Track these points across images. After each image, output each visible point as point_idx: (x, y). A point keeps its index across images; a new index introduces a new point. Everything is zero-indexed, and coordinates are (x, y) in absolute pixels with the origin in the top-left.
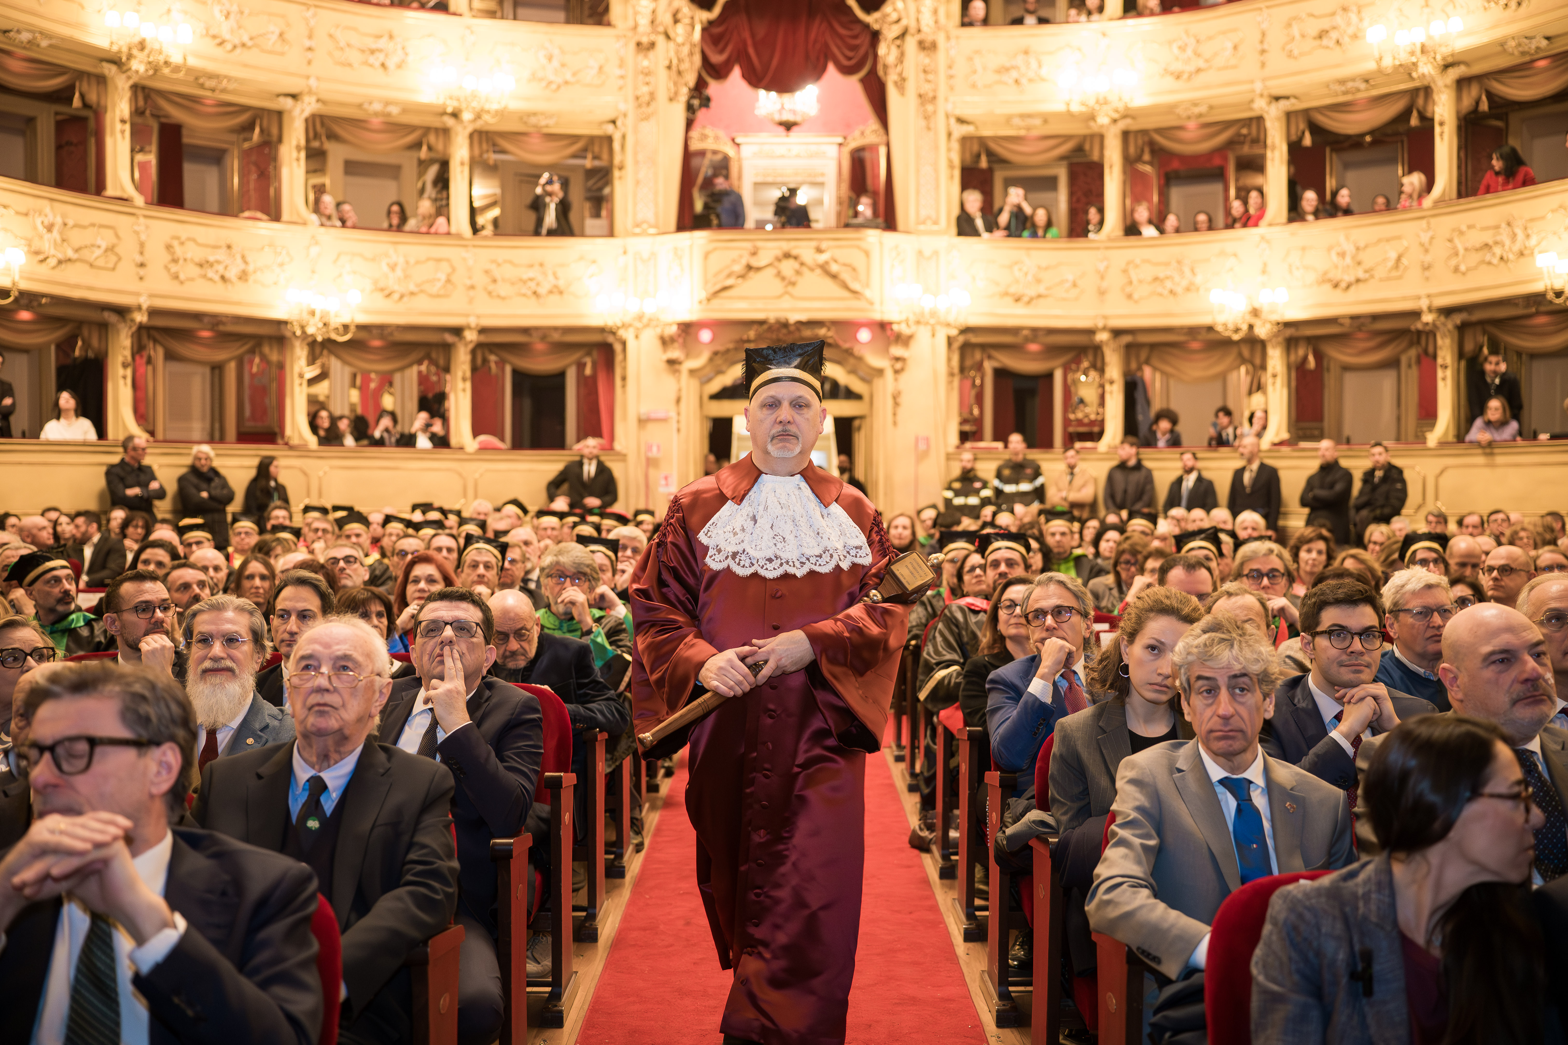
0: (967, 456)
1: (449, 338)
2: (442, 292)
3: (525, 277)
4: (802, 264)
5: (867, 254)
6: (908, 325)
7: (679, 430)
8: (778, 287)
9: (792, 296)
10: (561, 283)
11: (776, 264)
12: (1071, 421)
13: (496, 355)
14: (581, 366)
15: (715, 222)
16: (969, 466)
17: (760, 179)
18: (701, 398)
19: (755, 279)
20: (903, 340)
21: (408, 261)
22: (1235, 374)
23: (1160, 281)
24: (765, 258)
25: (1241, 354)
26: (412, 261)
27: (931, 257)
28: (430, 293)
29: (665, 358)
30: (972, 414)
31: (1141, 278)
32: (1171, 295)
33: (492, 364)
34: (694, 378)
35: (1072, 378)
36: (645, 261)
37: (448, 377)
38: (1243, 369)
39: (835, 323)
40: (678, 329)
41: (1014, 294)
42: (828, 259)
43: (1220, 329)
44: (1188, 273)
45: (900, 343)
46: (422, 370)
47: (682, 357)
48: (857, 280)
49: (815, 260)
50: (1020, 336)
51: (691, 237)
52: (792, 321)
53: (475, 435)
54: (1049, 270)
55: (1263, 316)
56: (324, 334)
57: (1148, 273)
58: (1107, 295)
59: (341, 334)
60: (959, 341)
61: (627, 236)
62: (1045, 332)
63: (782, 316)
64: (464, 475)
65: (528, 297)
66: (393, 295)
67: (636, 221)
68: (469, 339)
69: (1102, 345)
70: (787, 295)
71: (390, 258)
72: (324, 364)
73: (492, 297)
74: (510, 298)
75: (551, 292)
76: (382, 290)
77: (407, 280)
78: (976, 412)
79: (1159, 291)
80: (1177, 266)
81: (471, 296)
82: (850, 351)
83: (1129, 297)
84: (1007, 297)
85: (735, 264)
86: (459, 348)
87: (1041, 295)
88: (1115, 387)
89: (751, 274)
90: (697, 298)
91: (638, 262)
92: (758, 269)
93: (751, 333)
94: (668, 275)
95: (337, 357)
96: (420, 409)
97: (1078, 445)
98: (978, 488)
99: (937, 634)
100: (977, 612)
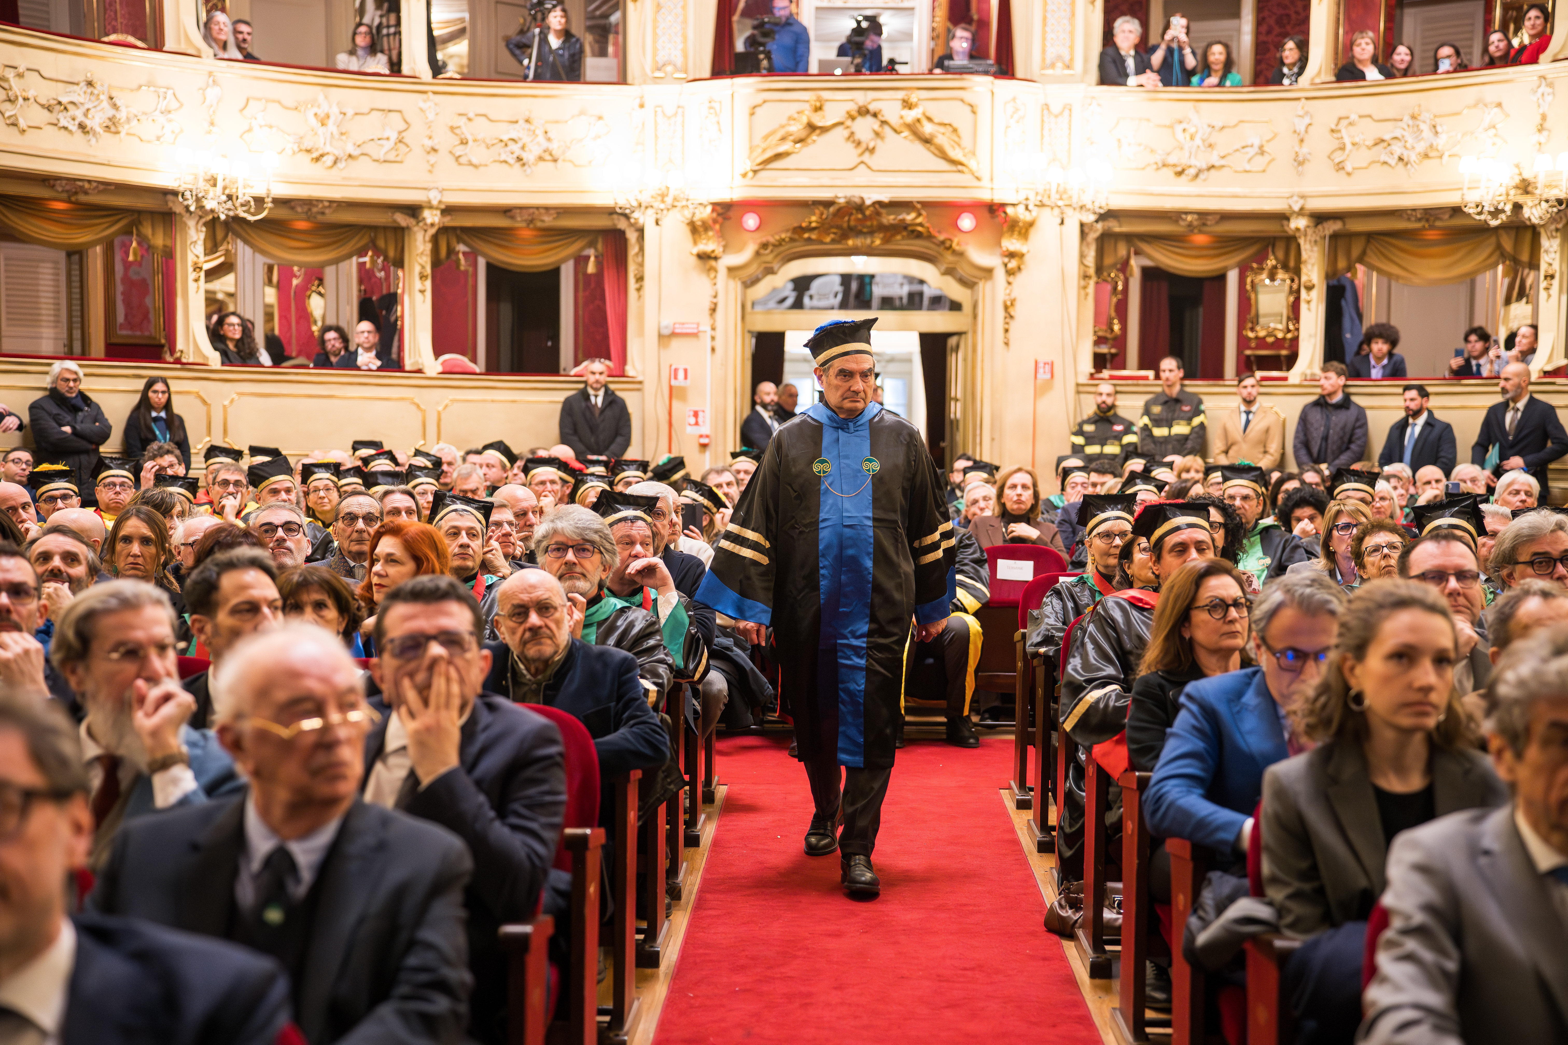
1: (402, 220)
2: (391, 156)
3: (505, 138)
4: (884, 123)
5: (973, 109)
6: (1027, 208)
7: (713, 350)
8: (851, 154)
9: (869, 167)
10: (554, 146)
11: (849, 122)
12: (1250, 339)
13: (466, 244)
14: (581, 261)
15: (765, 63)
16: (1109, 401)
17: (825, 4)
18: (743, 306)
19: (820, 142)
20: (1022, 229)
21: (344, 110)
22: (1488, 275)
23: (1385, 144)
24: (832, 114)
25: (1499, 247)
26: (350, 112)
27: (1061, 113)
28: (375, 157)
29: (695, 251)
30: (1112, 330)
31: (1357, 140)
32: (1401, 164)
33: (461, 256)
34: (734, 278)
35: (1252, 282)
36: (669, 118)
37: (400, 273)
38: (1500, 268)
39: (927, 205)
40: (713, 210)
41: (1174, 166)
42: (920, 116)
43: (1471, 211)
44: (1427, 133)
45: (1016, 233)
46: (365, 263)
47: (719, 250)
48: (959, 145)
49: (902, 117)
50: (1182, 223)
51: (732, 85)
52: (868, 202)
53: (438, 353)
54: (1226, 130)
55: (1538, 192)
56: (229, 210)
57: (1368, 132)
58: (1307, 165)
59: (252, 210)
60: (1096, 230)
61: (645, 82)
62: (1218, 217)
63: (855, 194)
64: (422, 407)
65: (510, 165)
66: (325, 159)
67: (657, 62)
68: (429, 221)
69: (1297, 235)
70: (862, 166)
71: (319, 106)
72: (227, 251)
73: (460, 164)
74: (486, 165)
75: (541, 158)
76: (308, 151)
77: (344, 137)
78: (1117, 327)
79: (1384, 158)
80: (1411, 122)
81: (432, 162)
82: (948, 244)
83: (1340, 167)
84: (1165, 169)
85: (792, 122)
86: (415, 233)
87: (1213, 166)
88: (1314, 294)
89: (814, 137)
90: (740, 169)
91: (660, 119)
92: (823, 130)
93: (813, 219)
94: (701, 137)
95: (246, 242)
96: (361, 318)
97: (1259, 374)
98: (1120, 432)
99: (1086, 640)
100: (1145, 610)
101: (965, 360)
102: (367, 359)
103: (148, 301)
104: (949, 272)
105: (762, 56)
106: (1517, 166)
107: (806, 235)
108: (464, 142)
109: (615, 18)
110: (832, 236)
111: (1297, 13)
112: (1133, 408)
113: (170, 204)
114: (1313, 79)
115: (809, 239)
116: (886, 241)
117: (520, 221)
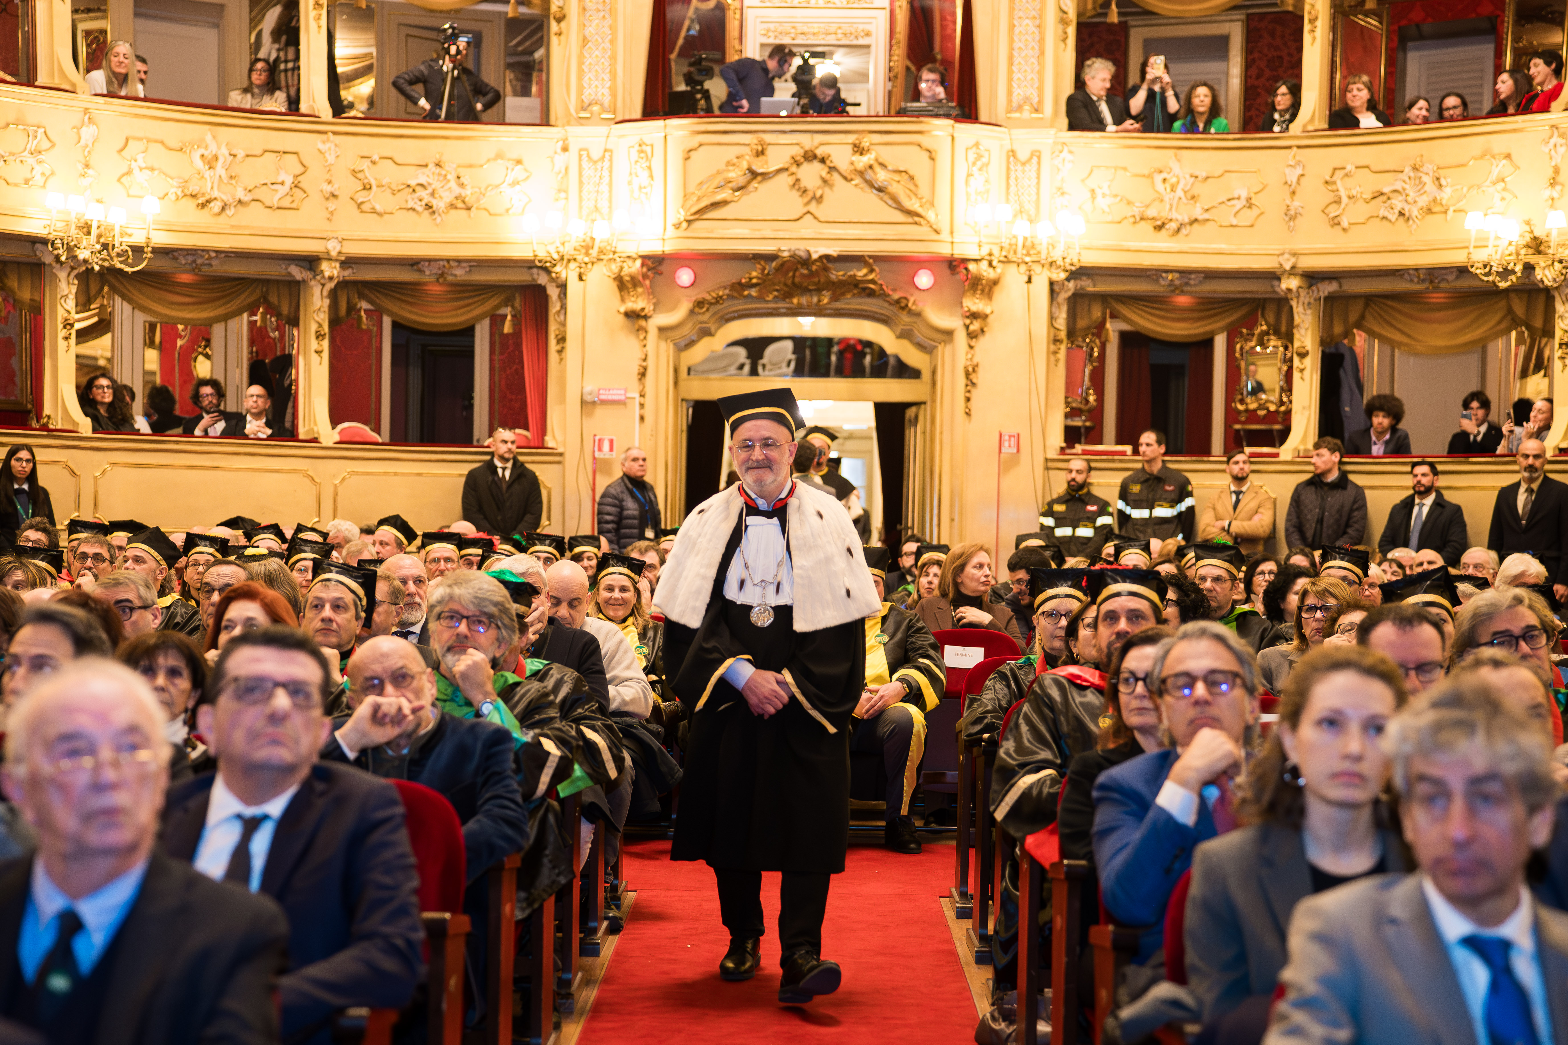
1: (297, 273)
2: (286, 203)
3: (413, 183)
4: (832, 169)
5: (931, 155)
6: (990, 264)
7: (642, 418)
8: (795, 204)
9: (816, 218)
10: (467, 192)
11: (794, 169)
12: (1238, 414)
13: (369, 300)
14: (497, 321)
15: (702, 105)
16: (1080, 478)
18: (676, 371)
19: (762, 191)
20: (983, 287)
21: (234, 152)
22: (1501, 343)
23: (1385, 198)
24: (776, 159)
25: (1510, 311)
26: (241, 154)
27: (1029, 160)
28: (268, 204)
29: (622, 309)
30: (1087, 401)
31: (1354, 192)
32: (1401, 220)
33: (362, 313)
34: (666, 340)
35: (1242, 349)
37: (295, 333)
38: (1514, 335)
39: (879, 259)
40: (643, 265)
41: (1153, 219)
42: (872, 162)
43: (1478, 272)
44: (1430, 187)
45: (979, 291)
46: (256, 321)
47: (649, 309)
48: (916, 195)
49: (852, 163)
50: (1163, 282)
51: (666, 127)
52: (815, 256)
53: (335, 419)
54: (1209, 180)
55: (1551, 252)
56: (104, 260)
57: (1366, 184)
58: (1299, 220)
59: (130, 261)
60: (1068, 290)
61: (569, 123)
62: (1202, 275)
63: (800, 247)
64: (317, 480)
65: (418, 213)
66: (212, 204)
67: (582, 101)
68: (327, 274)
69: (1289, 296)
70: (808, 216)
71: (206, 148)
72: (102, 307)
73: (362, 212)
74: (391, 213)
75: (452, 206)
76: (193, 196)
77: (233, 182)
78: (1092, 398)
79: (1383, 212)
80: (1412, 174)
81: (331, 209)
82: (903, 303)
83: (1335, 222)
84: (1143, 223)
85: (731, 168)
86: (312, 288)
87: (1196, 220)
88: (1308, 361)
89: (754, 184)
90: (672, 219)
91: (585, 164)
92: (765, 176)
93: (754, 274)
94: (630, 183)
95: (124, 297)
96: (252, 382)
97: (1248, 450)
98: (1093, 512)
99: (1021, 721)
100: (1085, 688)
101: (924, 433)
102: (255, 426)
103: (14, 361)
104: (905, 335)
105: (699, 96)
106: (1528, 223)
107: (746, 293)
108: (367, 188)
109: (538, 54)
111: (1290, 55)
112: (1109, 485)
113: (39, 254)
114: (1305, 126)
115: (749, 296)
116: (834, 298)
117: (428, 275)
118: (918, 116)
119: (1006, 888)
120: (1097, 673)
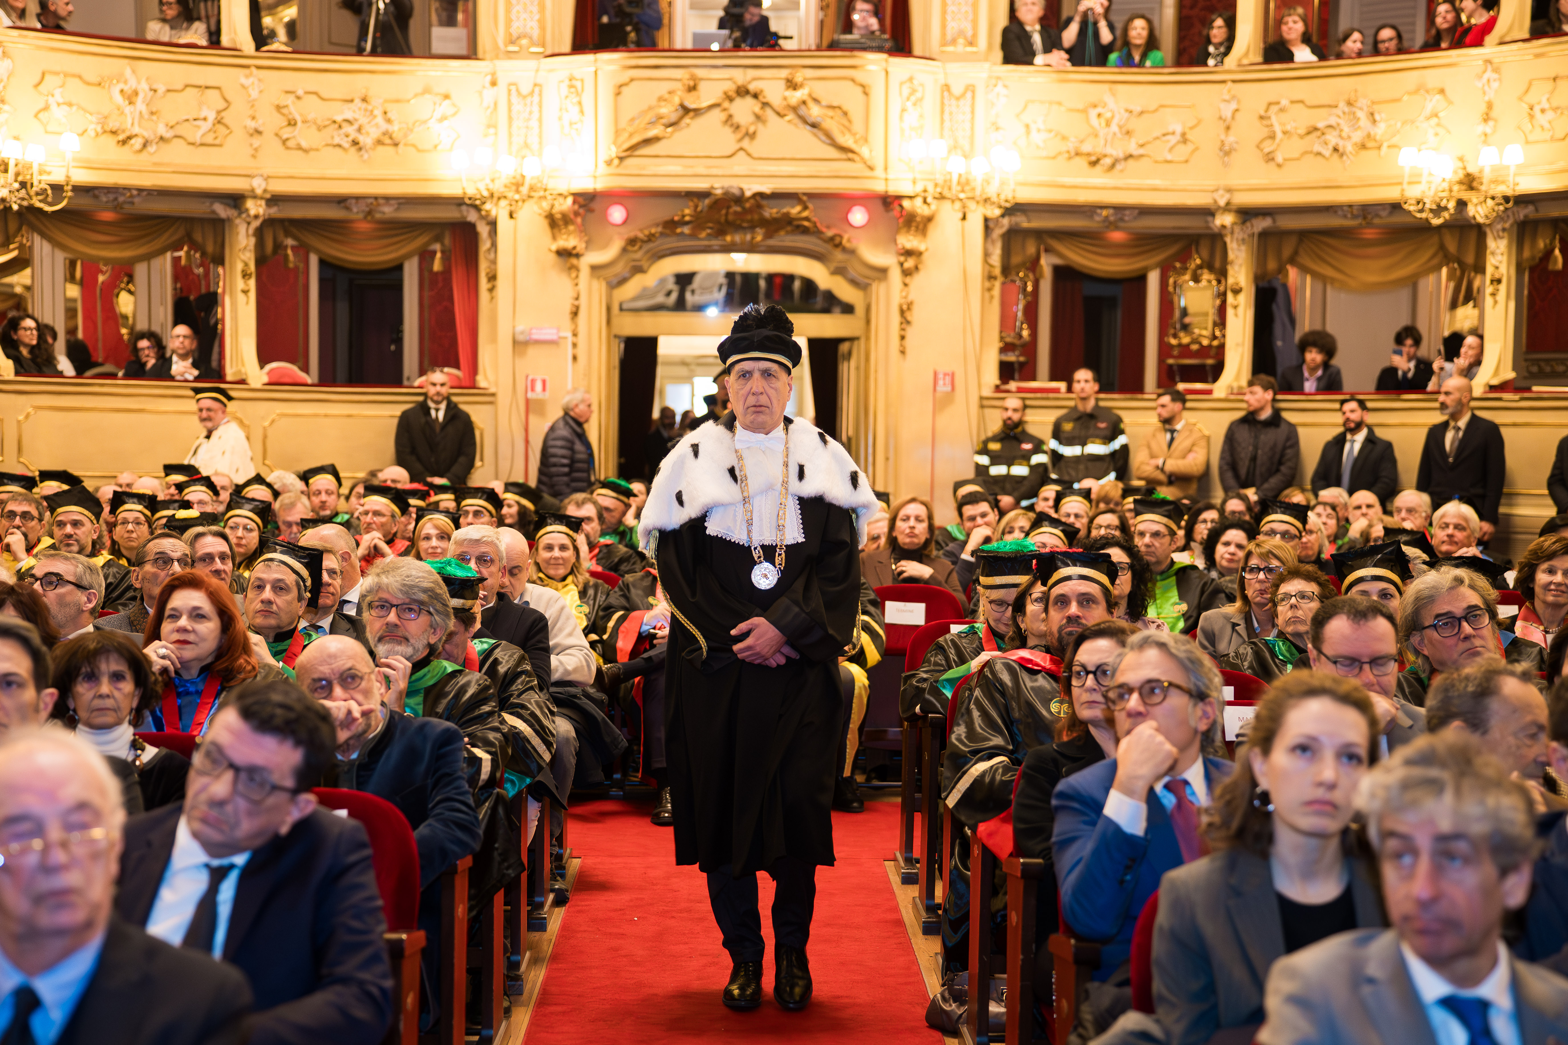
0: (1013, 402)
1: (222, 211)
2: (209, 139)
3: (339, 118)
4: (765, 104)
5: (865, 90)
6: (925, 202)
7: (575, 358)
8: (728, 140)
9: (749, 155)
10: (395, 128)
11: (726, 104)
12: (1171, 348)
13: (295, 238)
14: (426, 258)
16: (1016, 417)
18: (609, 309)
19: (694, 127)
20: (920, 225)
21: (154, 87)
22: (1432, 278)
23: (1319, 133)
24: (708, 94)
25: (1442, 247)
26: (161, 89)
27: (963, 95)
28: (191, 140)
29: (554, 247)
30: (1021, 336)
31: (1288, 128)
32: (1336, 156)
33: (289, 252)
34: (598, 278)
35: (1175, 283)
36: (524, 97)
37: (220, 270)
38: (1444, 270)
39: (813, 196)
40: (574, 202)
41: (1089, 154)
42: (805, 98)
43: (1412, 208)
44: (1364, 122)
45: (913, 228)
46: (180, 257)
47: (581, 248)
48: (849, 130)
49: (785, 99)
50: (1097, 218)
51: (596, 61)
52: (748, 194)
53: (263, 361)
54: (1145, 116)
55: (1483, 188)
56: (23, 199)
57: (1300, 120)
58: (1234, 155)
59: (50, 199)
60: (1002, 226)
61: (497, 57)
62: (1136, 211)
63: (733, 185)
64: (246, 422)
65: (344, 149)
66: (133, 141)
67: (511, 34)
68: (252, 212)
69: (1224, 232)
70: (741, 152)
71: (126, 82)
72: (21, 245)
73: (288, 148)
74: (317, 150)
75: (379, 142)
76: (114, 133)
77: (154, 118)
78: (1025, 333)
79: (1317, 148)
80: (1346, 109)
81: (255, 146)
82: (837, 240)
83: (1269, 158)
84: (1078, 159)
85: (663, 103)
86: (237, 226)
87: (1131, 156)
88: (1241, 298)
89: (687, 120)
90: (603, 156)
91: (515, 99)
92: (697, 112)
93: (687, 211)
94: (560, 119)
95: (43, 235)
96: (177, 321)
97: (1181, 386)
98: (1028, 451)
99: (972, 706)
100: (1036, 672)
101: (857, 368)
102: (181, 367)
104: (839, 271)
105: (629, 28)
106: (1461, 159)
107: (679, 230)
108: (292, 123)
110: (709, 231)
112: (1043, 423)
114: (1240, 60)
115: (682, 234)
116: (768, 236)
117: (356, 212)
118: (852, 49)
119: (956, 866)
120: (1048, 656)
